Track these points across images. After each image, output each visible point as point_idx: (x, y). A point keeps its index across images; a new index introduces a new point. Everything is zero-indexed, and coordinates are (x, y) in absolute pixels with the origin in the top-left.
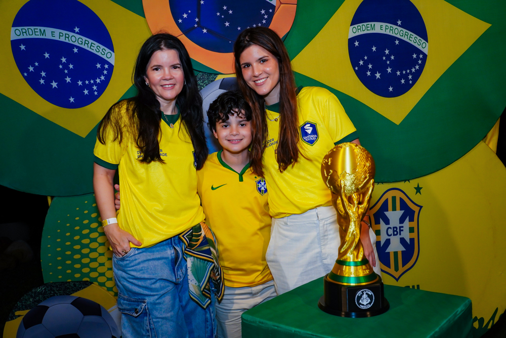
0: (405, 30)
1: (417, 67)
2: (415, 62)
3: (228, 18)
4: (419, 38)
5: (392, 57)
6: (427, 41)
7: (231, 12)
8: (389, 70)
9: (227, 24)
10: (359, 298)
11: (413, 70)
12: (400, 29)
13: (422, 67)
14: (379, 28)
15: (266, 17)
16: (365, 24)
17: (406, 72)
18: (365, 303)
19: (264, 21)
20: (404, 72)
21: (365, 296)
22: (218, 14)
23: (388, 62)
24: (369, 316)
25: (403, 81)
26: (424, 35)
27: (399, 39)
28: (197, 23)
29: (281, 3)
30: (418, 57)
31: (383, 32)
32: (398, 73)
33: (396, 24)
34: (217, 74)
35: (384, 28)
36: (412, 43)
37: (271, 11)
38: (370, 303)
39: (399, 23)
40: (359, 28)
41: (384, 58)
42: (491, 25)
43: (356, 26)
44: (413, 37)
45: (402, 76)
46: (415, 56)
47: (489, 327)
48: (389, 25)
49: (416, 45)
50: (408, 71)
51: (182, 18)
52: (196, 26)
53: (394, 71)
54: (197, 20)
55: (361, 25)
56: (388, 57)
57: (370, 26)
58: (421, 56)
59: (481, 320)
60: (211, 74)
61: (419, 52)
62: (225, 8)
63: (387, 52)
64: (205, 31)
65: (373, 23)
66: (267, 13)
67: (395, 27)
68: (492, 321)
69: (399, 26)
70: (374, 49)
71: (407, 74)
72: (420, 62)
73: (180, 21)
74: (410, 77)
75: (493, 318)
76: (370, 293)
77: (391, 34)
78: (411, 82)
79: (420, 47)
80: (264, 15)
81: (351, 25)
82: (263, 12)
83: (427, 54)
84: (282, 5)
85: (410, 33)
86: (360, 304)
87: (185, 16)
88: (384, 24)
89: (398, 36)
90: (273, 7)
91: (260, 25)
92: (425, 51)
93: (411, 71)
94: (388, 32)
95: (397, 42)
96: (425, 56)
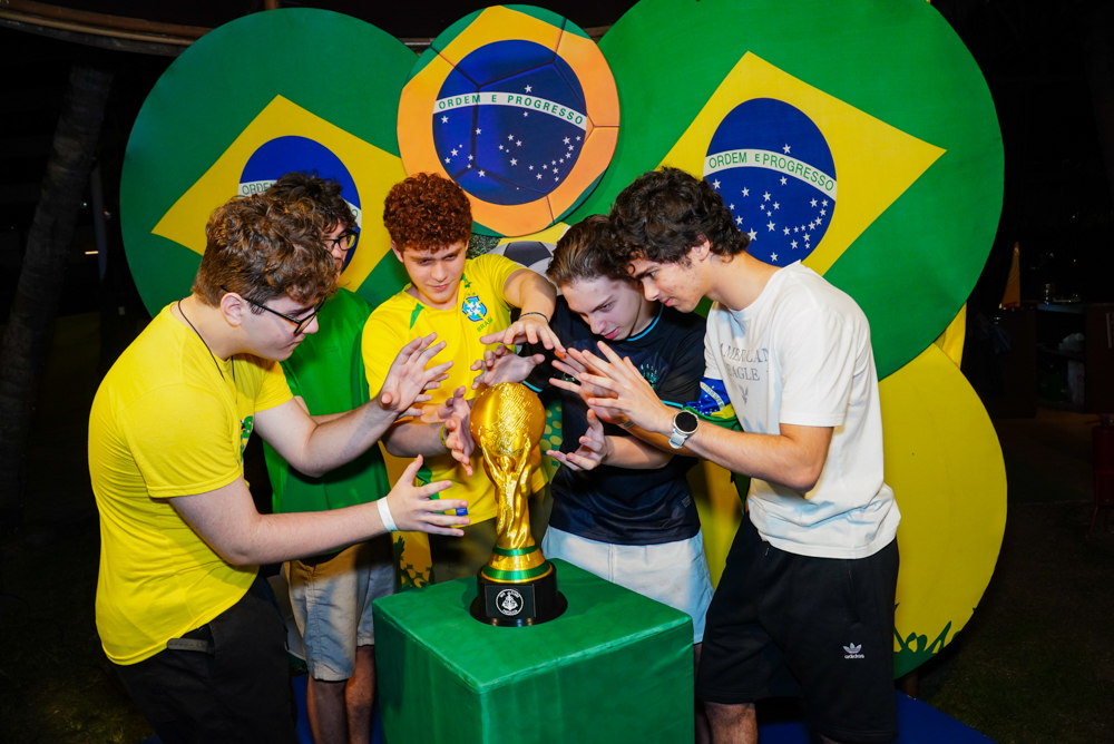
0: (796, 161)
1: (819, 221)
2: (815, 213)
3: (515, 152)
4: (821, 173)
5: (776, 206)
6: (835, 179)
7: (519, 143)
8: (771, 226)
9: (514, 162)
10: (502, 600)
11: (812, 226)
12: (788, 159)
13: (827, 220)
14: (754, 158)
15: (571, 148)
16: (730, 152)
17: (800, 229)
18: (510, 607)
19: (568, 155)
20: (796, 230)
21: (509, 598)
22: (501, 147)
23: (769, 214)
24: (520, 625)
25: (794, 244)
26: (829, 169)
27: (786, 176)
28: (472, 162)
29: (594, 126)
30: (819, 204)
31: (760, 165)
32: (787, 231)
33: (782, 152)
34: (499, 237)
35: (761, 159)
36: (809, 182)
37: (578, 138)
38: (517, 608)
39: (787, 149)
40: (720, 159)
41: (762, 207)
42: (945, 151)
43: (715, 156)
44: (811, 172)
45: (793, 236)
46: (814, 203)
47: (936, 650)
48: (770, 153)
49: (816, 185)
50: (803, 228)
51: (450, 156)
52: (469, 166)
53: (779, 228)
54: (471, 158)
55: (723, 154)
56: (769, 205)
57: (737, 155)
58: (825, 203)
59: (922, 640)
60: (491, 237)
61: (821, 196)
62: (511, 138)
63: (767, 197)
64: (482, 173)
65: (743, 151)
66: (573, 142)
67: (779, 156)
68: (940, 642)
69: (787, 154)
70: (746, 192)
71: (802, 233)
72: (823, 212)
73: (448, 160)
74: (807, 237)
75: (942, 637)
76: (518, 595)
77: (773, 168)
78: (808, 246)
79: (822, 189)
80: (568, 145)
81: (708, 155)
82: (567, 141)
83: (834, 199)
84: (596, 129)
85: (805, 165)
86: (503, 608)
87: (454, 152)
88: (761, 152)
89: (785, 171)
90: (582, 133)
91: (562, 161)
92: (832, 194)
93: (808, 228)
94: (768, 165)
95: (784, 181)
96: (832, 203)
